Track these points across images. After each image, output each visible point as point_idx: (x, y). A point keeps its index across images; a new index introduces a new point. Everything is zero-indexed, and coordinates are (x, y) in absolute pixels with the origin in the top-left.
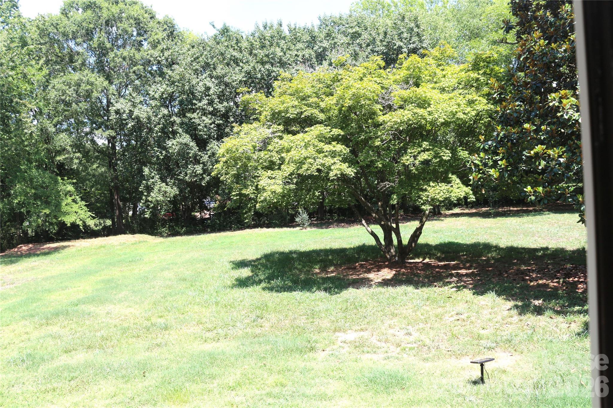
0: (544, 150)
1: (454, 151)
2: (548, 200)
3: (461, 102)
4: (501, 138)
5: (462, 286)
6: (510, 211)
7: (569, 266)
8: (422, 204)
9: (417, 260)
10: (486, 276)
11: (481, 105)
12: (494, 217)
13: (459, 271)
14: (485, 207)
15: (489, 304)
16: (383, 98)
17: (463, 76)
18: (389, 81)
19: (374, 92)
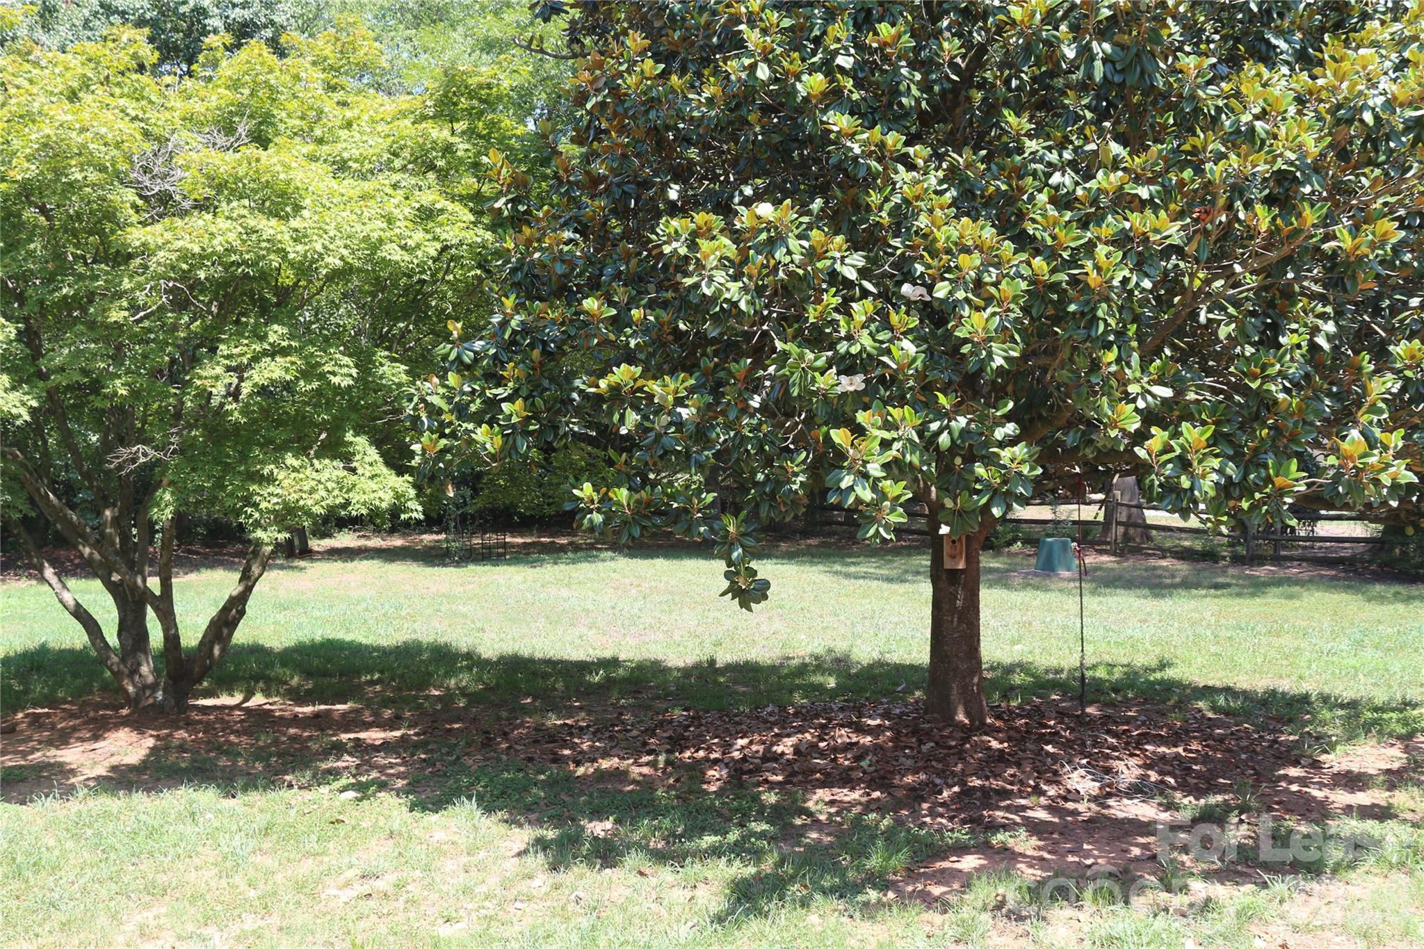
0: (635, 380)
1: (365, 363)
2: (644, 528)
3: (396, 212)
4: (514, 332)
5: (373, 782)
6: (505, 545)
7: (678, 713)
8: (257, 524)
9: (225, 700)
10: (444, 750)
11: (456, 227)
12: (458, 564)
13: (362, 735)
14: (432, 532)
15: (462, 841)
16: (146, 170)
17: (405, 133)
18: (168, 115)
19: (118, 145)
